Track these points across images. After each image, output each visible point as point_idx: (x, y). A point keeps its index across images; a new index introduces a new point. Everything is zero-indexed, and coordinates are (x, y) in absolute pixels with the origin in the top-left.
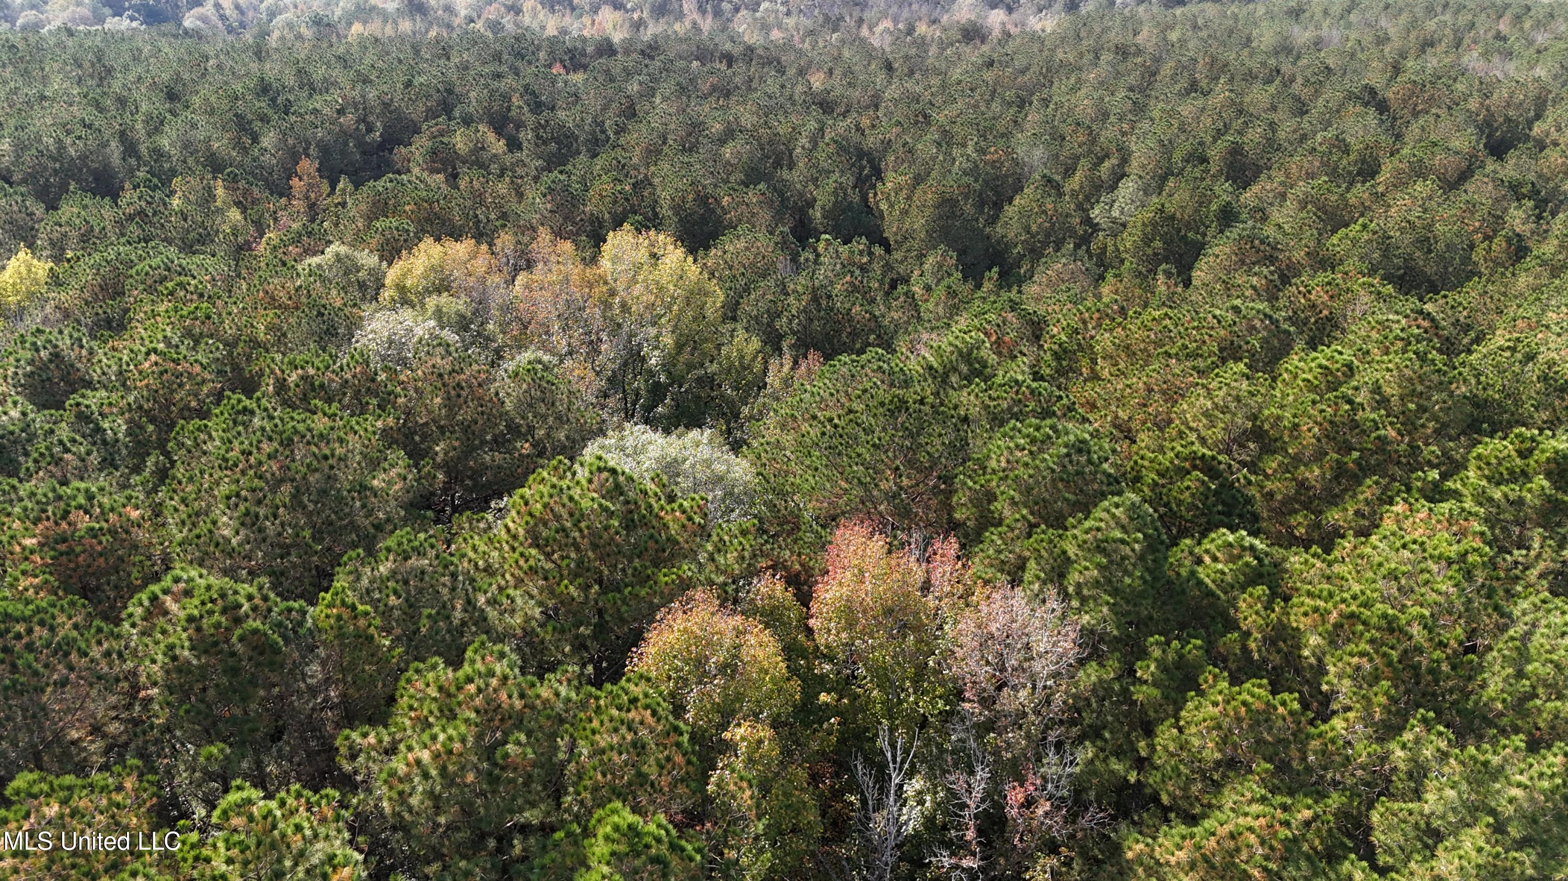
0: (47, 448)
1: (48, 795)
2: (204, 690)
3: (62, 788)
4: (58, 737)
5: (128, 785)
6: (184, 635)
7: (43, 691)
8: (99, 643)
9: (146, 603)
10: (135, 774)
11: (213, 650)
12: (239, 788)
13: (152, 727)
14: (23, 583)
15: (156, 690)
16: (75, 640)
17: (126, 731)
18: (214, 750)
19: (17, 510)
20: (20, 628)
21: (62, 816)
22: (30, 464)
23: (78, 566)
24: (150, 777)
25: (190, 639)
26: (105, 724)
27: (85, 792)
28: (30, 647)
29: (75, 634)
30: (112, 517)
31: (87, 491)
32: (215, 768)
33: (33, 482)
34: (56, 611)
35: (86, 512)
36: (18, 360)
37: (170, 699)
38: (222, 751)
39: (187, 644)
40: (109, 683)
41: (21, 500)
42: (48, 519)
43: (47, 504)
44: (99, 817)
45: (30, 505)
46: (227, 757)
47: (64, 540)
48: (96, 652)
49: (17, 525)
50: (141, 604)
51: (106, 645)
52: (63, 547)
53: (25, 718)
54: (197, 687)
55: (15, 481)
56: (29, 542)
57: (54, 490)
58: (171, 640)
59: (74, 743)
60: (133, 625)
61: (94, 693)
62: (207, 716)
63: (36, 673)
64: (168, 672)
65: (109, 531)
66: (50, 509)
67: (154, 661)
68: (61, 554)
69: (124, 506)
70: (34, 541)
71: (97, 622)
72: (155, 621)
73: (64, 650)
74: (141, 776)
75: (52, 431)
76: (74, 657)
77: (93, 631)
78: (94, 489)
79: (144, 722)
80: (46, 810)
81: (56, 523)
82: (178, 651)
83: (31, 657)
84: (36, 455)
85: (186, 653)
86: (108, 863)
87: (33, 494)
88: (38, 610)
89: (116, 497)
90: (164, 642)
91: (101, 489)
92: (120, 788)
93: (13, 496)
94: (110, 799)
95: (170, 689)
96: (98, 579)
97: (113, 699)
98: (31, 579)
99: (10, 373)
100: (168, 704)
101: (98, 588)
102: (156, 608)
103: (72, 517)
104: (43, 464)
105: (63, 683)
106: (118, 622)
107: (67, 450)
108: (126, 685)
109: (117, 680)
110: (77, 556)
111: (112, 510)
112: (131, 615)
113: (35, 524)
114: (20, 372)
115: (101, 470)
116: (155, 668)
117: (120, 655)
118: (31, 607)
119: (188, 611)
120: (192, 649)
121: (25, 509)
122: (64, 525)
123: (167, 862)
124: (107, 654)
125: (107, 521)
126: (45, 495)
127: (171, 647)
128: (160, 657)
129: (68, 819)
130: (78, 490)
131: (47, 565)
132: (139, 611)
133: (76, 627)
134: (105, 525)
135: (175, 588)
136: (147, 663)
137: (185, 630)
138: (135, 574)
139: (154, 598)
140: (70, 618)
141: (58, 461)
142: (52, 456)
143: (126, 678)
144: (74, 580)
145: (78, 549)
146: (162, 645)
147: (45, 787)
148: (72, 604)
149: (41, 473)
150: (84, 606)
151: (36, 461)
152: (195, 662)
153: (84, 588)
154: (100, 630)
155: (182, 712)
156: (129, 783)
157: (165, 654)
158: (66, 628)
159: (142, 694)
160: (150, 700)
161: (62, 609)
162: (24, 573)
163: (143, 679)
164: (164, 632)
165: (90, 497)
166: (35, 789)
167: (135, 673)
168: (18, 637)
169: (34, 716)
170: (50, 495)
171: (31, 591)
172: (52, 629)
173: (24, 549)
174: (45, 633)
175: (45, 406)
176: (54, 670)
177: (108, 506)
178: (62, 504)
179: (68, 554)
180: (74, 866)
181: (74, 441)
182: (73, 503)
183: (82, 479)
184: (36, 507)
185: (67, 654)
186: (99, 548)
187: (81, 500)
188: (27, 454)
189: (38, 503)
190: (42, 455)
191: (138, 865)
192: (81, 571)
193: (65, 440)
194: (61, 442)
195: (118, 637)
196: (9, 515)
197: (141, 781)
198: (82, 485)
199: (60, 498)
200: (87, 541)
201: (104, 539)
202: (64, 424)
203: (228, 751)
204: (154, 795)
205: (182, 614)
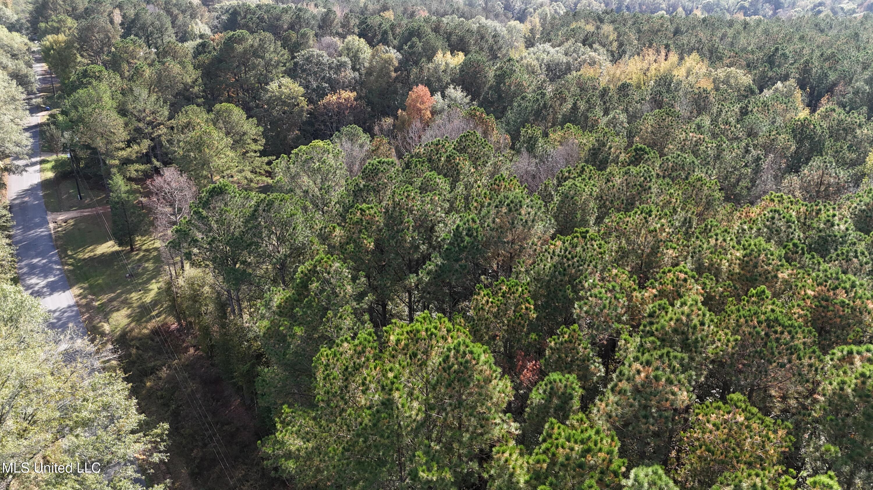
0: (847, 251)
1: (743, 411)
2: (848, 415)
3: (750, 412)
4: (766, 389)
5: (780, 433)
6: (854, 381)
7: (771, 364)
8: (810, 358)
9: (845, 353)
10: (786, 431)
11: (864, 398)
12: (830, 477)
13: (810, 415)
14: (795, 310)
15: (823, 399)
16: (800, 349)
17: (797, 408)
18: (832, 449)
19: (814, 274)
20: (779, 329)
21: (742, 424)
22: (834, 256)
23: (826, 316)
24: (792, 437)
25: (856, 385)
26: (789, 398)
27: (758, 421)
28: (777, 340)
29: (802, 347)
30: (858, 302)
31: (854, 282)
32: (827, 457)
33: (830, 265)
34: (800, 331)
35: (846, 292)
36: (861, 201)
37: (827, 407)
38: (836, 452)
39: (853, 386)
40: (803, 380)
41: (819, 271)
42: (826, 286)
43: (830, 279)
44: (757, 437)
45: (821, 275)
46: (837, 457)
47: (827, 300)
48: (806, 361)
49: (810, 281)
50: (842, 352)
51: (813, 361)
52: (824, 303)
53: (756, 370)
54: (845, 412)
55: (821, 260)
56: (810, 292)
57: (837, 274)
58: (846, 379)
59: (771, 396)
60: (832, 360)
61: (793, 379)
62: (840, 430)
63: (773, 353)
64: (834, 393)
65: (852, 308)
66: (830, 282)
67: (831, 384)
68: (821, 306)
69: (868, 299)
70: (813, 293)
71: (816, 348)
72: (844, 364)
73: (792, 350)
74: (788, 433)
75: (855, 244)
76: (794, 357)
77: (811, 350)
78: (858, 283)
79: (808, 410)
80: (738, 416)
81: (828, 290)
82: (846, 387)
83: (775, 345)
84: (839, 252)
85: (849, 390)
86: (748, 460)
87: (826, 271)
88: (792, 326)
89: (866, 292)
90: (842, 377)
91: (862, 285)
92: (775, 432)
93: (816, 267)
94: (767, 433)
95: (830, 403)
96: (831, 328)
97: (800, 388)
98: (800, 310)
99: (853, 206)
100: (824, 409)
101: (828, 332)
102: (849, 358)
103: (838, 291)
104: (840, 258)
105: (783, 366)
106: (825, 353)
107: (856, 257)
108: (811, 386)
109: (807, 381)
110: (828, 311)
111: (860, 298)
112: (833, 354)
113: (818, 285)
114: (858, 207)
115: (868, 275)
116: (830, 387)
117: (816, 370)
118: (789, 322)
119: (864, 370)
120: (854, 390)
121: (818, 276)
122: (831, 293)
123: (775, 482)
124: (811, 366)
125: (854, 302)
126: (831, 274)
127: (844, 382)
128: (835, 384)
129: (744, 427)
130: (849, 279)
131: (811, 308)
132: (839, 354)
133: (804, 343)
134: (852, 304)
135: (865, 354)
136: (827, 382)
137: (856, 378)
138: (851, 336)
139: (850, 353)
140: (804, 338)
141: (848, 260)
142: (847, 256)
143: (813, 383)
144: (820, 322)
145: (831, 308)
146: (840, 379)
147: (744, 406)
148: (810, 332)
149: (837, 262)
150: (815, 336)
151: (838, 255)
152: (852, 398)
153: (822, 328)
154: (814, 352)
155: (828, 418)
156: (781, 433)
157: (838, 384)
158: (798, 342)
159: (816, 396)
160: (815, 401)
161: (803, 332)
162: (799, 305)
163: (820, 389)
164: (845, 373)
165: (853, 286)
166: (739, 404)
167: (818, 384)
168: (776, 332)
169: (760, 372)
170: (834, 275)
171: (796, 316)
172: (793, 338)
173: (806, 294)
174: (788, 338)
175: (860, 230)
176: (782, 357)
177: (859, 295)
178: (837, 283)
179: (824, 307)
180: (734, 449)
181: (863, 253)
182: (842, 285)
183: (855, 275)
184: (824, 278)
185: (792, 354)
186: (841, 313)
187: (848, 285)
188: (836, 250)
189: (826, 276)
190: (843, 253)
191: (761, 473)
192: (825, 319)
193: (859, 251)
194: (856, 251)
195: (821, 361)
196: (809, 275)
197: (787, 436)
198: (853, 278)
199: (838, 279)
200: (837, 306)
201: (846, 310)
202: (863, 243)
203: (840, 455)
204: (788, 447)
205: (860, 370)
